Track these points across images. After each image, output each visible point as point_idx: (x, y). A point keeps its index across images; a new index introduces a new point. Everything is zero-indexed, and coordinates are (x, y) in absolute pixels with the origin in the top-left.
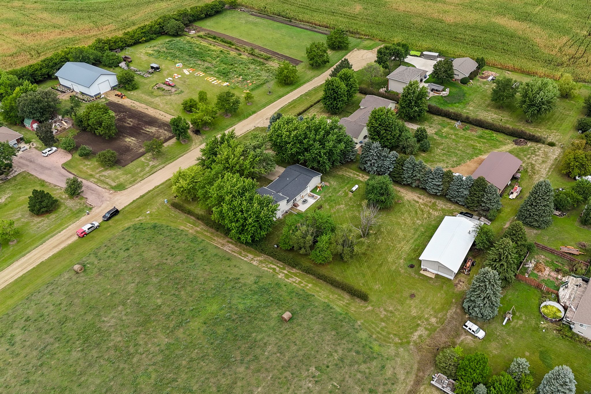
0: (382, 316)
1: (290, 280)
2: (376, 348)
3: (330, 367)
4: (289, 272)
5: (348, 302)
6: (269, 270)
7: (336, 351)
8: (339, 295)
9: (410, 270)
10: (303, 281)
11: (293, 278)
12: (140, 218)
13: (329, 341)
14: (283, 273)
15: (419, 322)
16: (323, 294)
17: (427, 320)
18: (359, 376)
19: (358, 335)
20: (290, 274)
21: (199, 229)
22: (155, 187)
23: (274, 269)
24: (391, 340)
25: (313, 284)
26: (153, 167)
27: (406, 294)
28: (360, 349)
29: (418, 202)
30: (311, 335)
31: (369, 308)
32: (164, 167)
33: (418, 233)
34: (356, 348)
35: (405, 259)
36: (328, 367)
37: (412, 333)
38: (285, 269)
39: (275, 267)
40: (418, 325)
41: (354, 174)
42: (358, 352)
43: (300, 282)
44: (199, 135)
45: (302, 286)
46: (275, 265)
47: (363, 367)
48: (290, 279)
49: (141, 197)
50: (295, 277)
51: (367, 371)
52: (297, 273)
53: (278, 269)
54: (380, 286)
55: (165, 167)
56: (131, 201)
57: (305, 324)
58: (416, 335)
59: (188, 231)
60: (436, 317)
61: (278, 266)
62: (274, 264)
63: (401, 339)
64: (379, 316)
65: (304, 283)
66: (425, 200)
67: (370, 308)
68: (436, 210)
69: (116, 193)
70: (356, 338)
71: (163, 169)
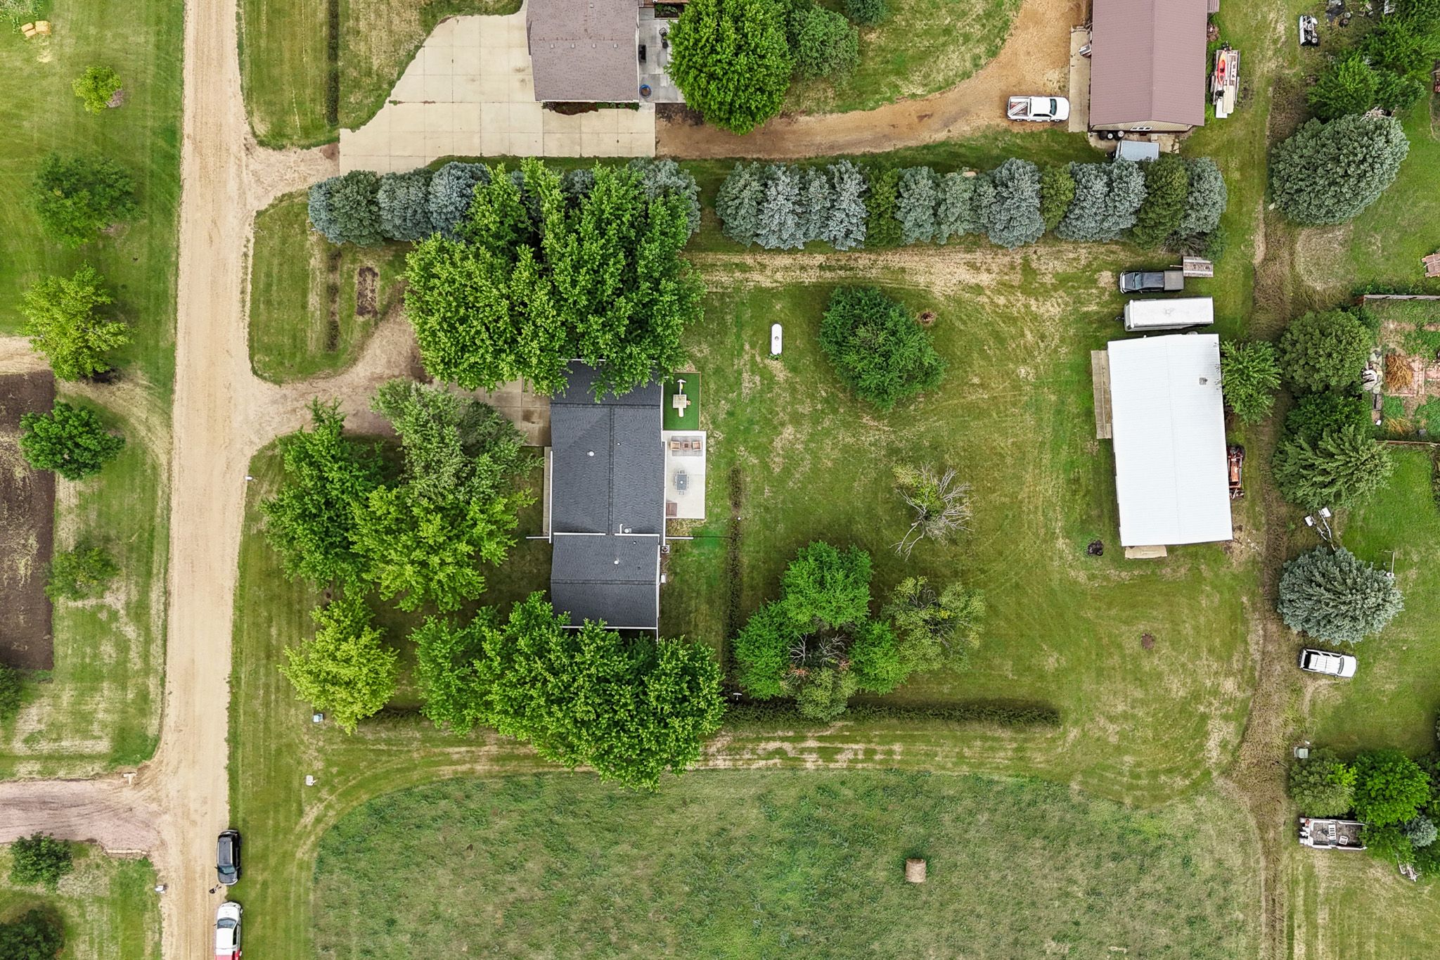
0: (1114, 740)
1: (842, 760)
2: (1149, 827)
3: (1083, 922)
4: (820, 739)
5: (1015, 745)
6: (771, 762)
7: (1071, 881)
8: (984, 738)
9: (1097, 562)
10: (873, 746)
11: (840, 751)
12: (311, 814)
13: (1042, 866)
14: (811, 750)
15: (1202, 709)
16: (947, 756)
17: (1215, 692)
18: (1150, 905)
19: (1091, 817)
20: (828, 745)
21: (494, 749)
22: (232, 687)
23: (779, 752)
24: (1168, 791)
25: (902, 739)
26: (139, 611)
27: (1132, 645)
28: (1116, 848)
29: (978, 289)
30: (995, 876)
31: (1072, 735)
32: (167, 593)
33: (1048, 416)
34: (1107, 849)
35: (1068, 534)
36: (1077, 924)
37: (1201, 747)
38: (804, 738)
39: (777, 744)
40: (1204, 718)
41: (728, 267)
42: (1115, 857)
43: (869, 753)
44: (119, 379)
45: (881, 762)
46: (774, 739)
47: (1146, 884)
48: (838, 757)
49: (234, 740)
50: (845, 746)
51: (1159, 886)
52: (842, 728)
53: (787, 746)
54: (1056, 655)
55: (174, 589)
56: (225, 776)
57: (963, 858)
58: (1212, 743)
59: (472, 771)
60: (1229, 674)
61: (783, 739)
62: (768, 739)
63: (1186, 776)
64: (1107, 743)
65: (879, 748)
66: (994, 268)
67: (1074, 733)
68: (1044, 293)
69: (148, 774)
70: (1091, 826)
71: (174, 600)
